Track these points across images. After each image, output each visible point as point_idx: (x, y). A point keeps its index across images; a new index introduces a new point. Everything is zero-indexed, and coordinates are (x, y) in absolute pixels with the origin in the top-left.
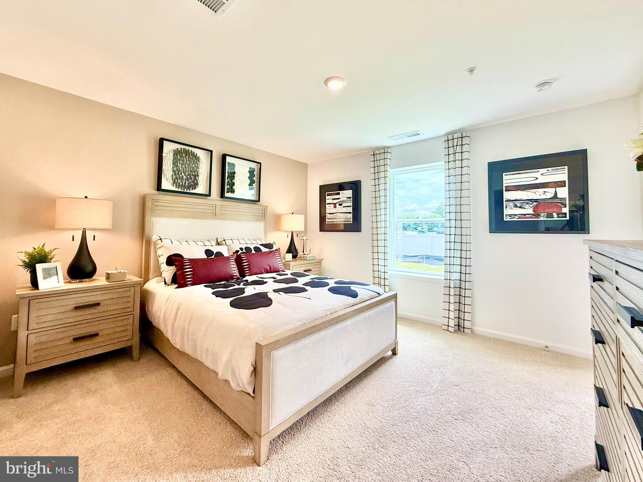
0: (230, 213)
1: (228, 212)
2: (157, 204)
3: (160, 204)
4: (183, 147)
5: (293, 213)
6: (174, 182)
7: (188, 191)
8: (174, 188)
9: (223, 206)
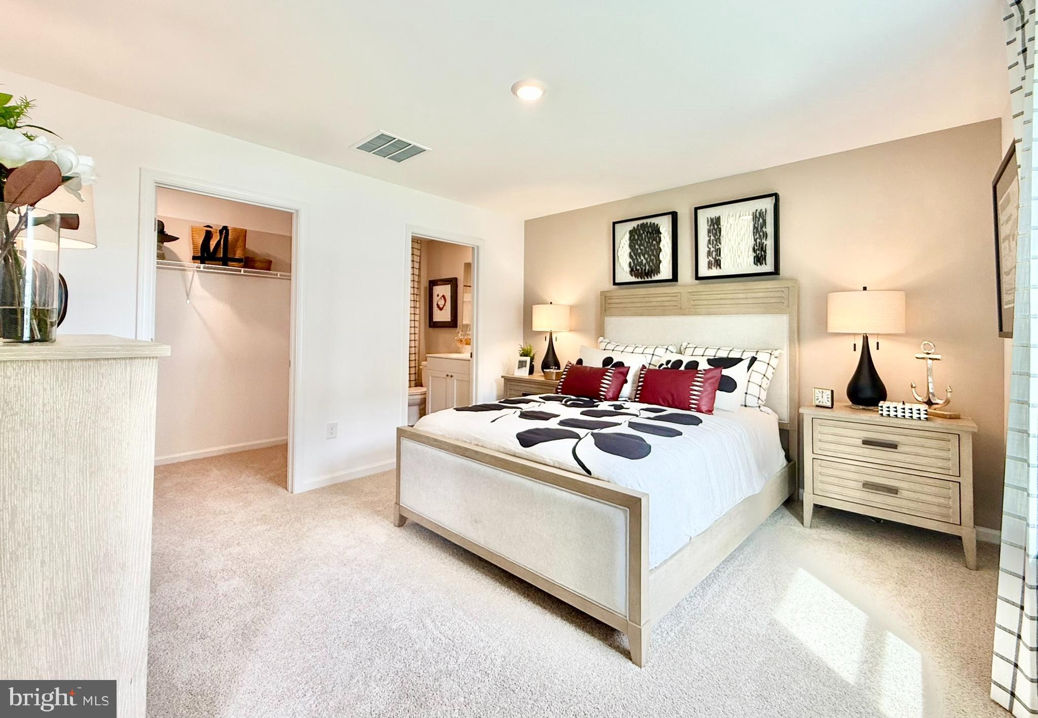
0: (706, 302)
1: (702, 303)
2: (610, 301)
3: (613, 301)
4: (640, 222)
5: (865, 289)
6: (633, 271)
7: (650, 279)
8: (634, 279)
9: (693, 294)
